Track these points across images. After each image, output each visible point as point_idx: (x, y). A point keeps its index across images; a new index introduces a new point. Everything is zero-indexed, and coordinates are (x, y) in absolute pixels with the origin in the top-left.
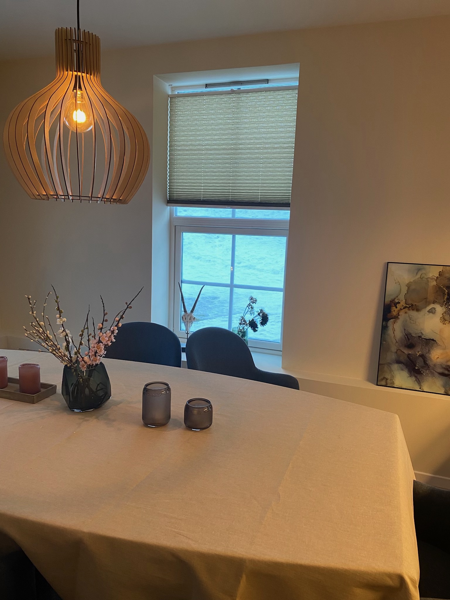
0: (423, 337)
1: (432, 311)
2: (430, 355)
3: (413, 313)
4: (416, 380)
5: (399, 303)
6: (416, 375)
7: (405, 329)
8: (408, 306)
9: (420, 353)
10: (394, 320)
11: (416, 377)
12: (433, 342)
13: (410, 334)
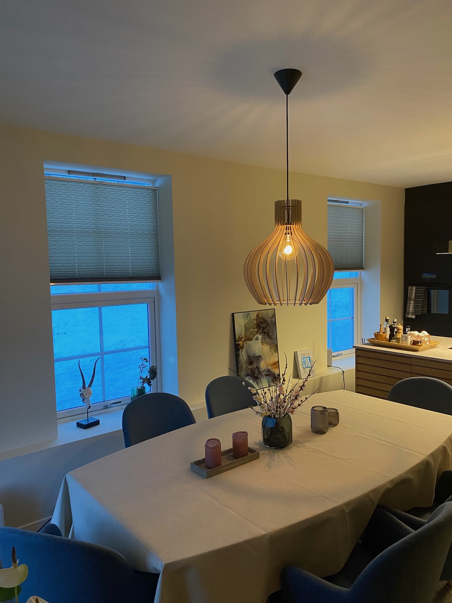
0: (256, 356)
1: (257, 339)
2: (260, 366)
3: (249, 342)
4: (257, 383)
5: (242, 338)
6: (256, 380)
7: (247, 354)
8: (246, 338)
9: (256, 366)
10: (241, 349)
11: (256, 381)
12: (260, 357)
13: (250, 356)
